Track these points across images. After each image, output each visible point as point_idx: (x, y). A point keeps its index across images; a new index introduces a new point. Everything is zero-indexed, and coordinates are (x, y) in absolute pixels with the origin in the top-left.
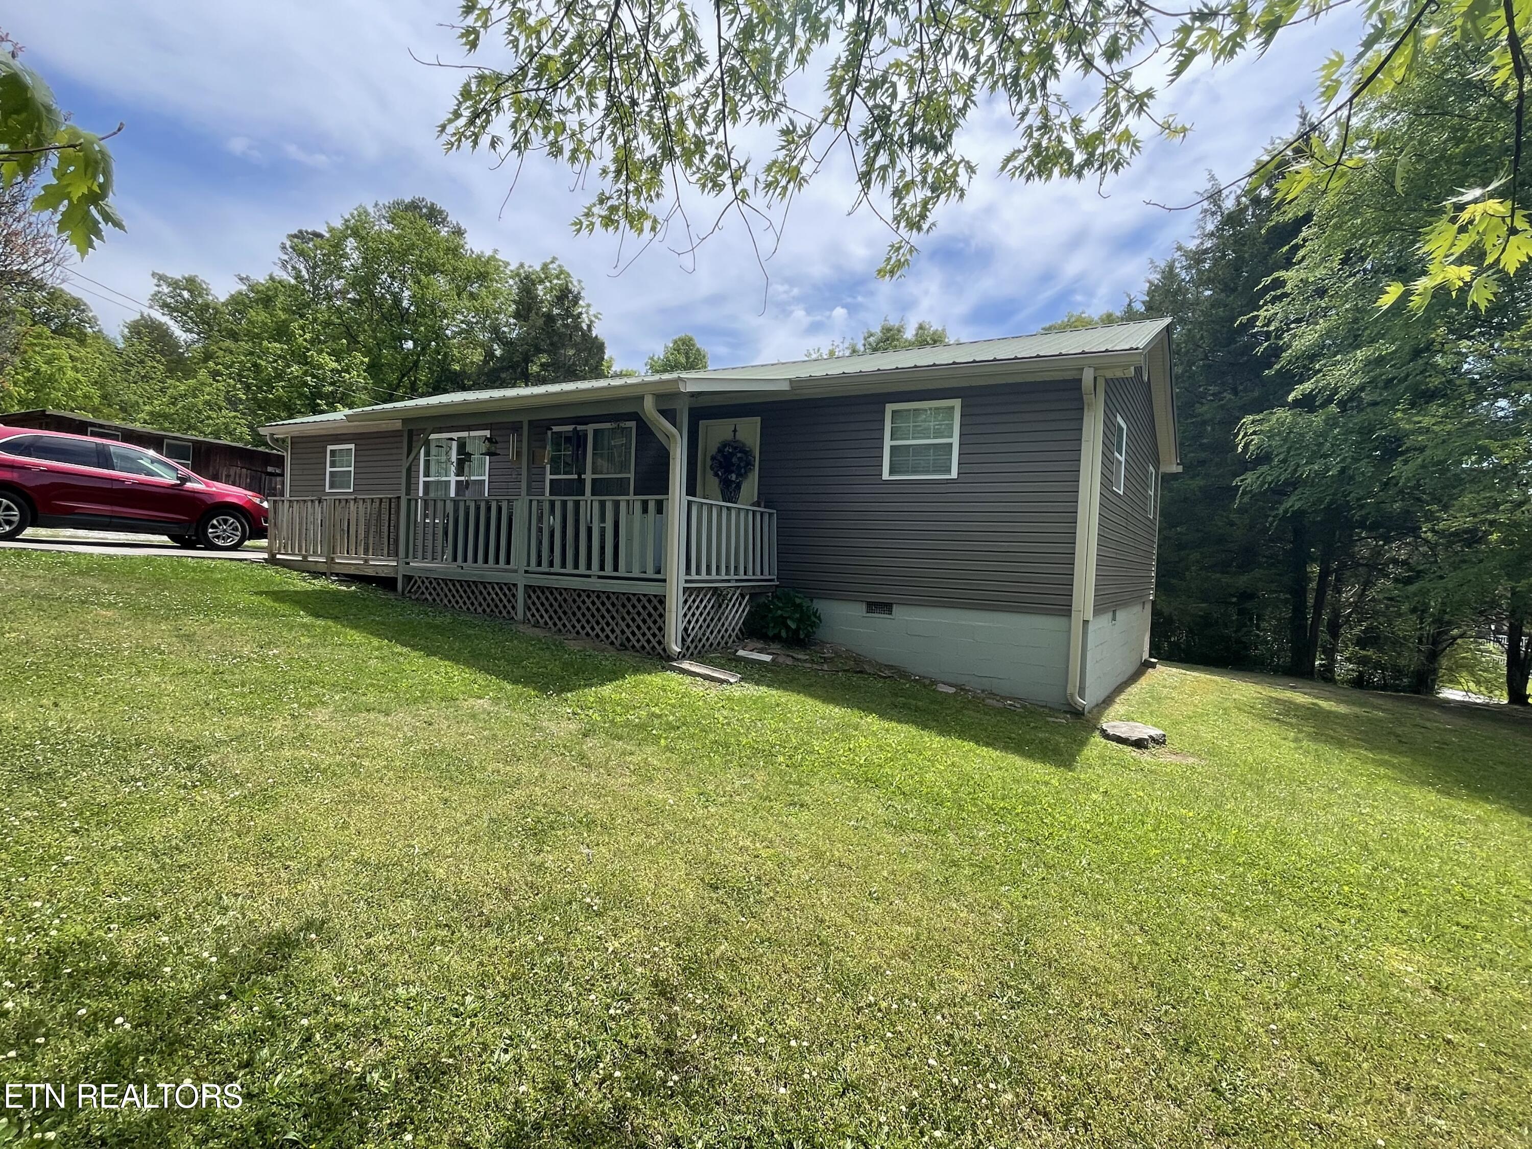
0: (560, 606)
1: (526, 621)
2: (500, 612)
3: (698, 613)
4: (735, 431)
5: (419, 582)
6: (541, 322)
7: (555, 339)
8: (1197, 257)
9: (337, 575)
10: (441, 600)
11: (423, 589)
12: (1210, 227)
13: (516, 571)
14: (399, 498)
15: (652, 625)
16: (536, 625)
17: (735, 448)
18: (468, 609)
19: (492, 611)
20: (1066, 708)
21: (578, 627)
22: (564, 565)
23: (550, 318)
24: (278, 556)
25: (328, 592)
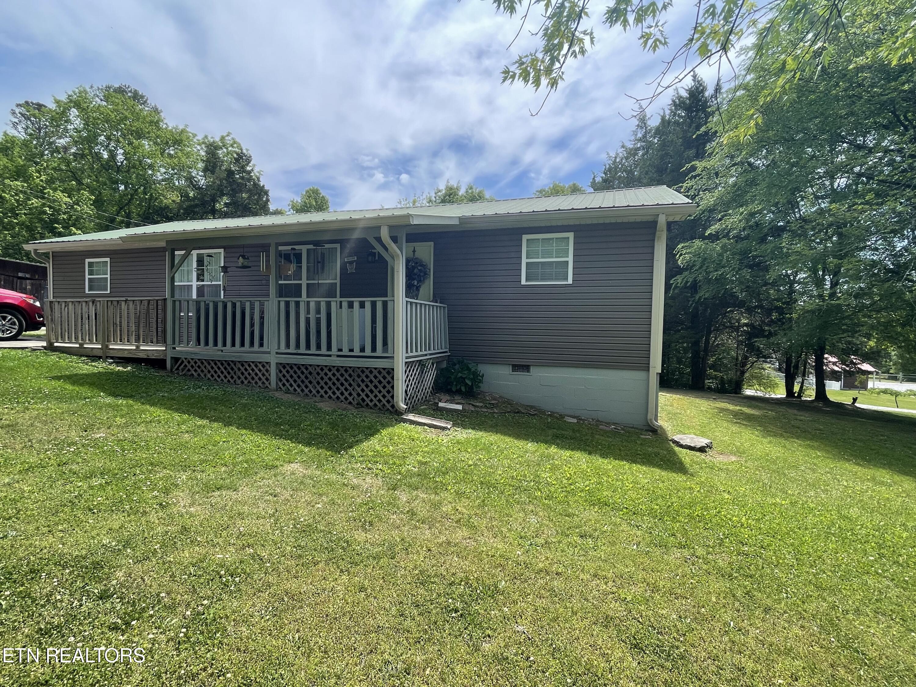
0: (306, 378)
1: (278, 389)
2: (256, 383)
3: (412, 379)
4: (414, 251)
5: (186, 363)
6: (224, 175)
7: (235, 186)
8: (632, 153)
10: (205, 375)
11: (189, 367)
12: (640, 135)
13: (269, 353)
14: (165, 299)
15: (382, 389)
16: (287, 392)
17: (417, 263)
18: (229, 381)
19: (249, 382)
20: (647, 428)
21: (322, 392)
22: (308, 347)
23: (230, 173)
24: (56, 344)
25: (112, 373)
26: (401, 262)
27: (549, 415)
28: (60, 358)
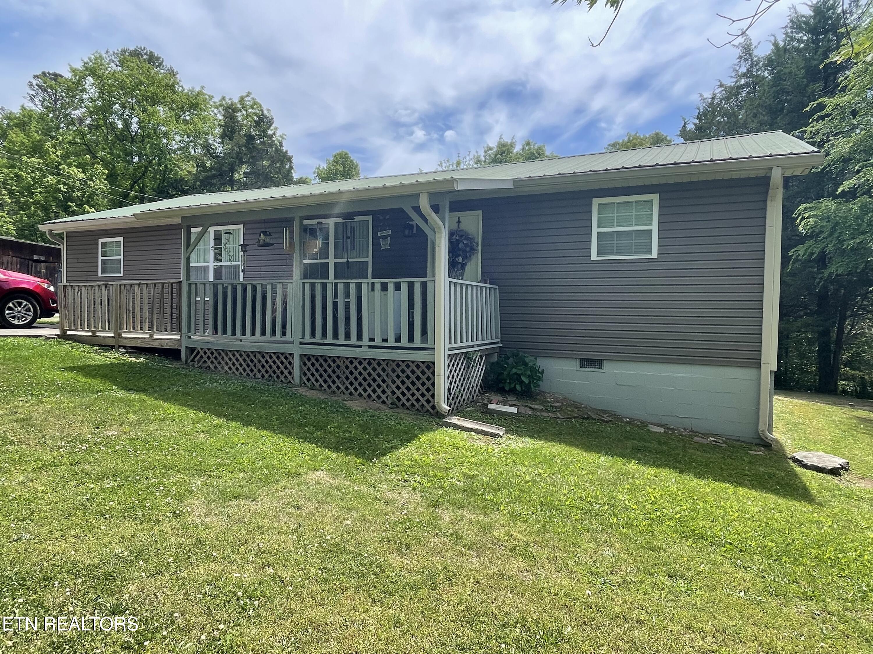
0: (334, 372)
1: (302, 384)
2: (278, 377)
3: (456, 375)
4: (459, 222)
5: (202, 353)
6: (243, 140)
7: (254, 154)
9: (124, 347)
10: (223, 368)
11: (205, 358)
12: (744, 69)
13: (292, 343)
14: (180, 282)
15: (421, 387)
16: (313, 388)
17: (461, 236)
18: (248, 375)
19: (270, 376)
20: (758, 441)
21: (351, 389)
22: (336, 336)
23: (250, 138)
24: (69, 332)
25: (124, 365)
26: (443, 235)
27: (627, 422)
28: (72, 347)
